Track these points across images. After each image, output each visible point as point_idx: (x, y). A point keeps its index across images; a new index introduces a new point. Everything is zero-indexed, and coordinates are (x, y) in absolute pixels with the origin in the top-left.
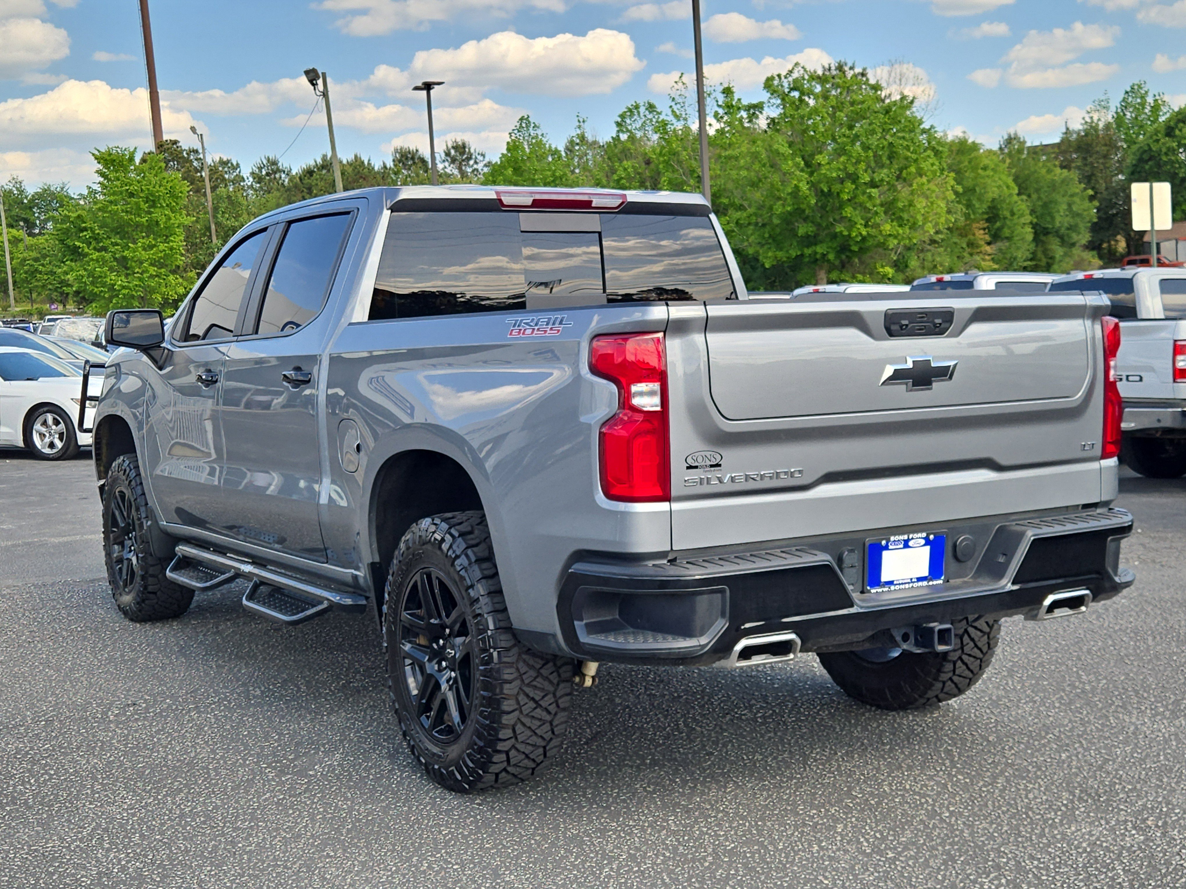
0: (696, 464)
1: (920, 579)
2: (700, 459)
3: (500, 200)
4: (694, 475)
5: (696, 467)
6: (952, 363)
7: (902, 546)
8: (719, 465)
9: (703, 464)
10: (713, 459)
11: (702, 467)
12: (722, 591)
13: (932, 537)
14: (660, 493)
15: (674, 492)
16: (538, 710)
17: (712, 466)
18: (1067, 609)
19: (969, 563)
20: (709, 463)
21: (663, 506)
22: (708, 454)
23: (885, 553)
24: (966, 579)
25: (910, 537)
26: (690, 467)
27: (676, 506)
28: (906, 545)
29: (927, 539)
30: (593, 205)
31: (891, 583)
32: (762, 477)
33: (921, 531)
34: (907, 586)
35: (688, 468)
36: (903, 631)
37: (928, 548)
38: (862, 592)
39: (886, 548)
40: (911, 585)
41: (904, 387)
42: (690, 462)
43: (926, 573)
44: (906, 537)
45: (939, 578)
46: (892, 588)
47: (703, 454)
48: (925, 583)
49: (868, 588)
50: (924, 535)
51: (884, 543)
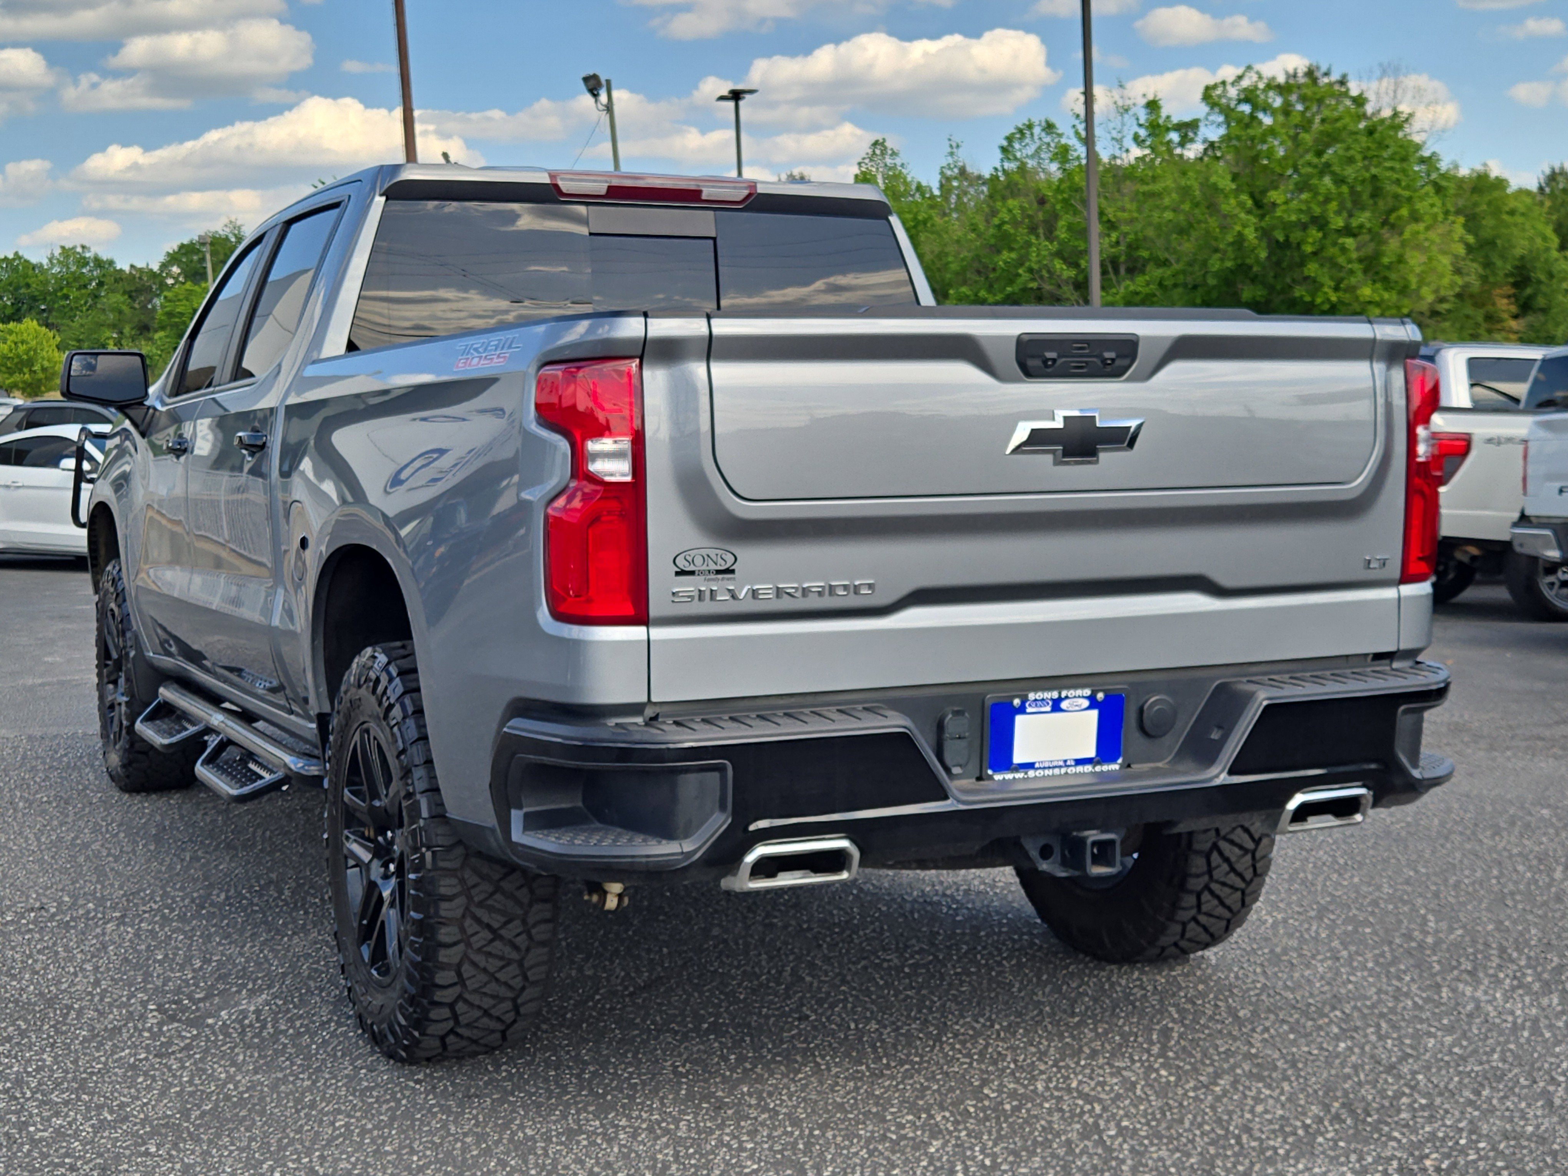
0: (691, 568)
1: (1079, 762)
2: (698, 561)
3: (556, 186)
4: (687, 586)
5: (692, 573)
6: (1133, 424)
7: (1048, 709)
8: (732, 572)
9: (704, 567)
10: (720, 561)
11: (701, 573)
12: (721, 769)
13: (1100, 696)
14: (630, 611)
15: (655, 610)
16: (498, 944)
17: (718, 572)
18: (1330, 817)
19: (1167, 740)
20: (713, 567)
21: (636, 633)
22: (712, 553)
23: (1019, 719)
24: (1160, 765)
25: (1064, 694)
26: (681, 573)
27: (658, 633)
28: (1056, 707)
29: (1092, 699)
30: (704, 197)
31: (1030, 766)
32: (805, 592)
33: (1083, 686)
34: (1057, 771)
35: (678, 574)
36: (1042, 841)
37: (1095, 713)
38: (979, 779)
39: (1022, 710)
40: (1063, 770)
41: (1049, 458)
42: (681, 562)
43: (1092, 753)
44: (1055, 695)
45: (1113, 760)
46: (1031, 773)
47: (704, 552)
48: (1088, 768)
49: (990, 772)
50: (1087, 692)
51: (1017, 702)
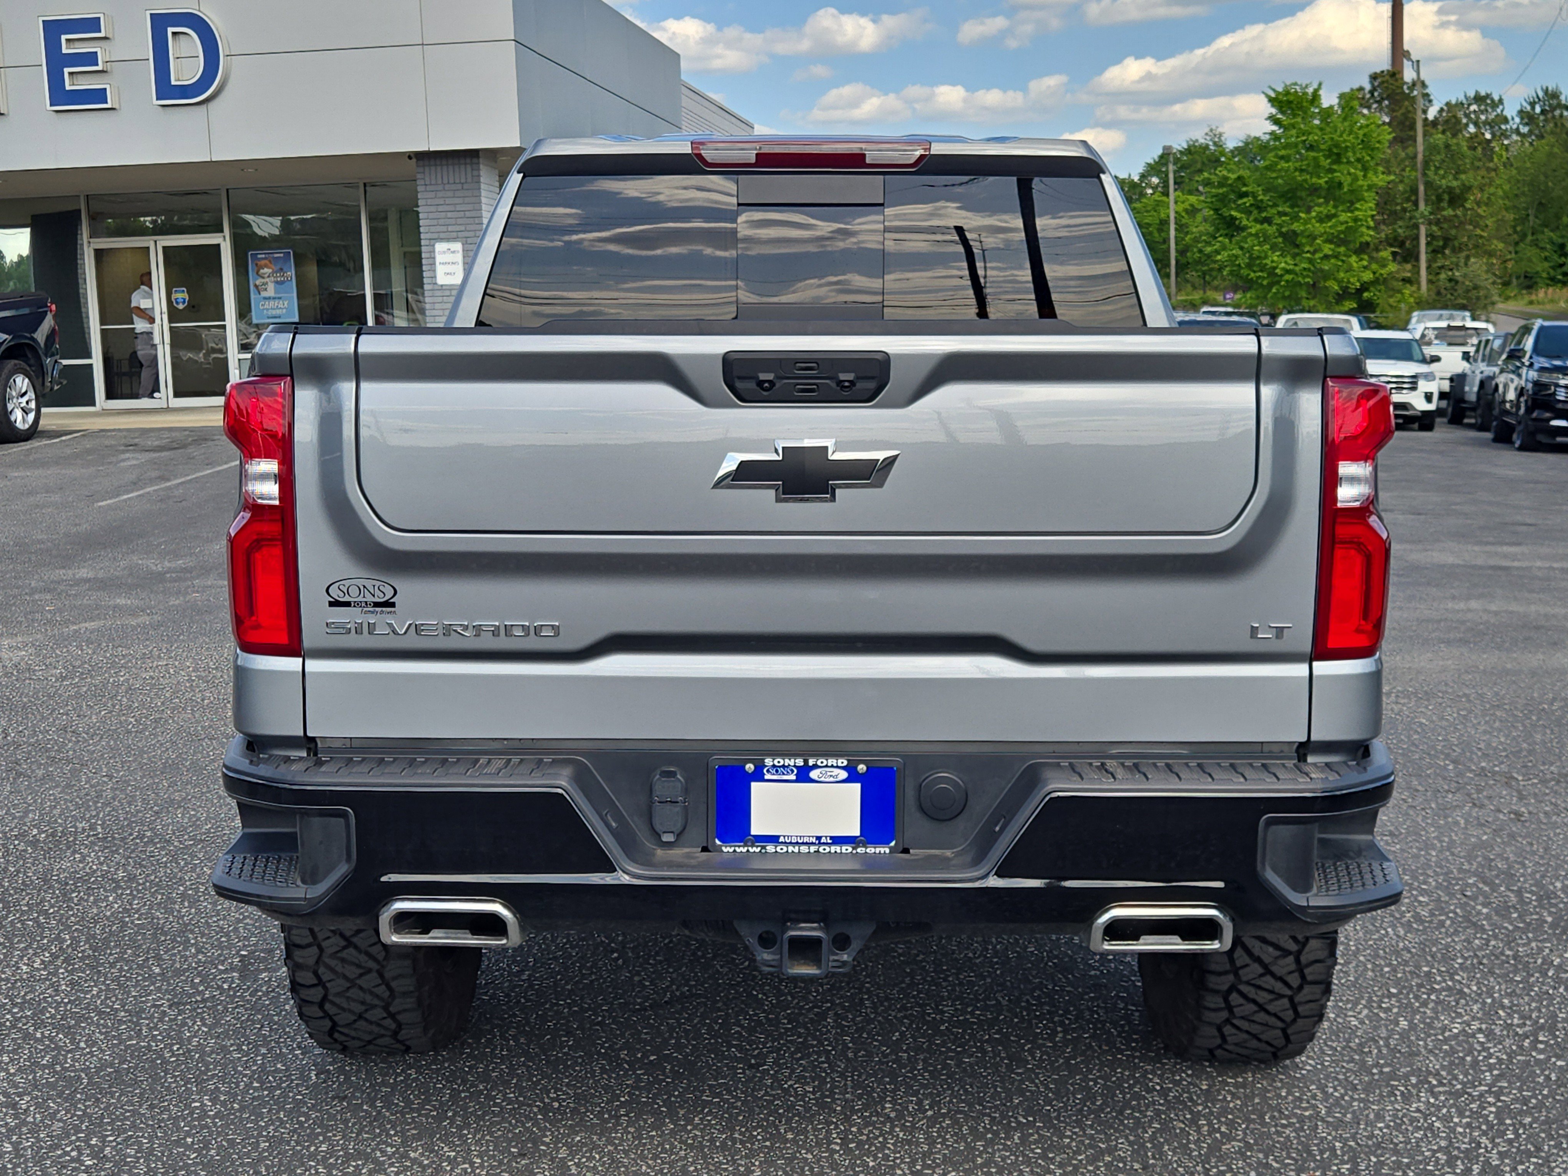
0: (347, 599)
1: (837, 840)
2: (354, 591)
3: (700, 156)
4: (340, 615)
5: (347, 604)
6: (880, 455)
7: (793, 777)
8: (393, 605)
9: (360, 599)
10: (377, 592)
11: (358, 604)
12: (344, 815)
13: (862, 768)
14: (283, 639)
15: (308, 641)
17: (377, 605)
19: (961, 823)
20: (370, 599)
21: (292, 664)
22: (369, 584)
23: (754, 785)
24: (948, 853)
25: (811, 762)
26: (335, 604)
27: (313, 666)
28: (803, 775)
29: (850, 769)
30: (868, 161)
31: (774, 839)
32: (478, 629)
33: (837, 755)
34: (804, 849)
35: (331, 604)
37: (857, 787)
38: (705, 849)
39: (758, 776)
40: (813, 849)
41: (772, 492)
42: (335, 592)
43: (855, 831)
44: (800, 762)
45: (885, 842)
46: (770, 848)
47: (360, 583)
48: (847, 849)
49: (718, 842)
50: (843, 762)
51: (750, 767)
